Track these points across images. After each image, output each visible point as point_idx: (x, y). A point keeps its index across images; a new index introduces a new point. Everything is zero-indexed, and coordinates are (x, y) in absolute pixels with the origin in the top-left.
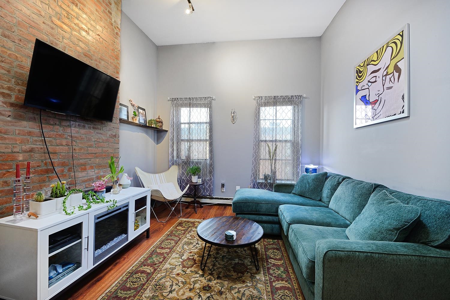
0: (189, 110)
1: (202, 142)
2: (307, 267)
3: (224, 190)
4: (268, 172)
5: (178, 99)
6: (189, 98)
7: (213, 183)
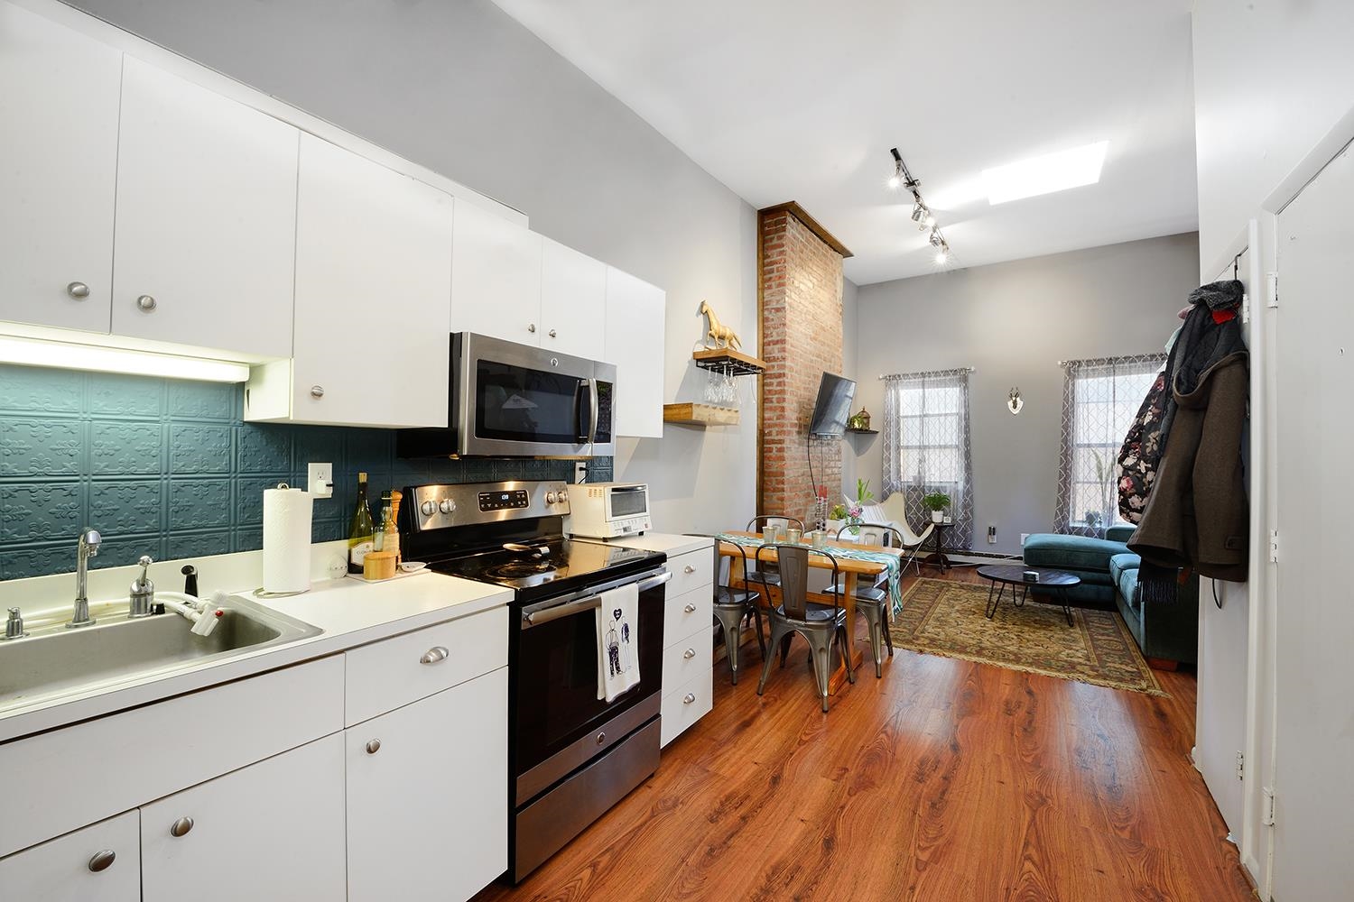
0: (921, 394)
1: (948, 451)
3: (994, 539)
4: (1096, 508)
5: (899, 376)
7: (971, 525)
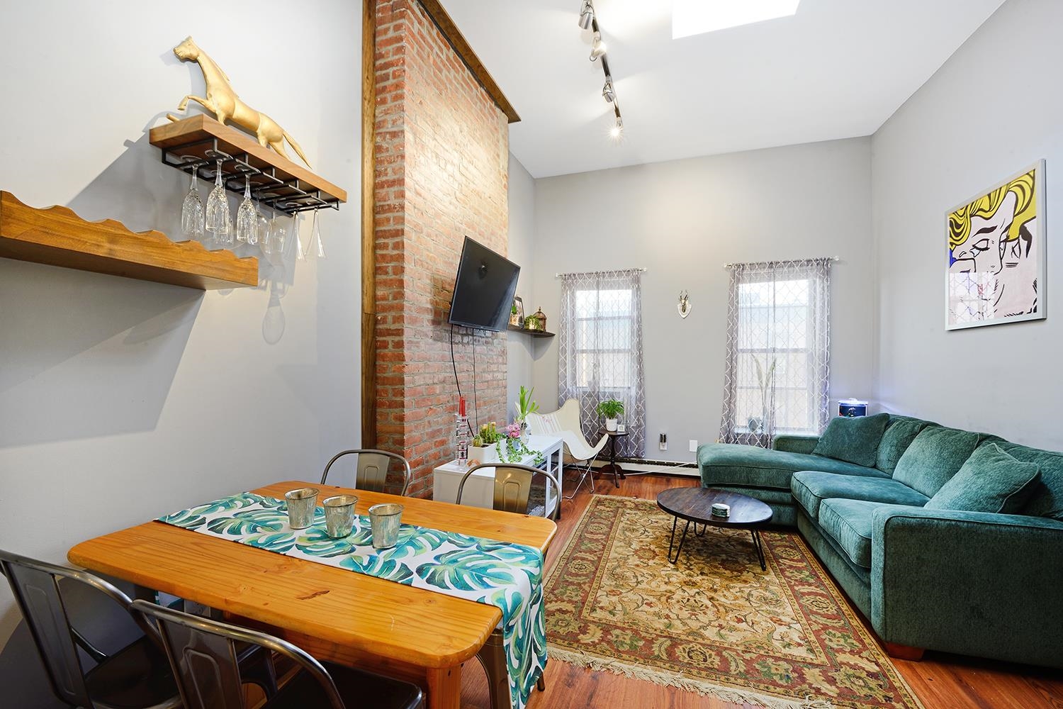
0: (595, 295)
1: (621, 355)
2: (859, 548)
3: (665, 447)
4: (757, 414)
5: (574, 275)
6: (597, 273)
7: (644, 433)
